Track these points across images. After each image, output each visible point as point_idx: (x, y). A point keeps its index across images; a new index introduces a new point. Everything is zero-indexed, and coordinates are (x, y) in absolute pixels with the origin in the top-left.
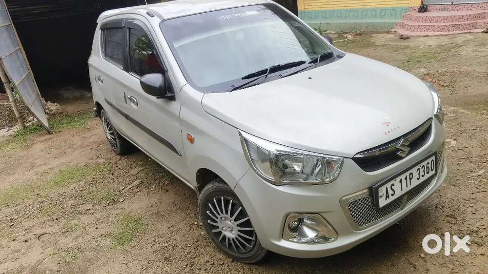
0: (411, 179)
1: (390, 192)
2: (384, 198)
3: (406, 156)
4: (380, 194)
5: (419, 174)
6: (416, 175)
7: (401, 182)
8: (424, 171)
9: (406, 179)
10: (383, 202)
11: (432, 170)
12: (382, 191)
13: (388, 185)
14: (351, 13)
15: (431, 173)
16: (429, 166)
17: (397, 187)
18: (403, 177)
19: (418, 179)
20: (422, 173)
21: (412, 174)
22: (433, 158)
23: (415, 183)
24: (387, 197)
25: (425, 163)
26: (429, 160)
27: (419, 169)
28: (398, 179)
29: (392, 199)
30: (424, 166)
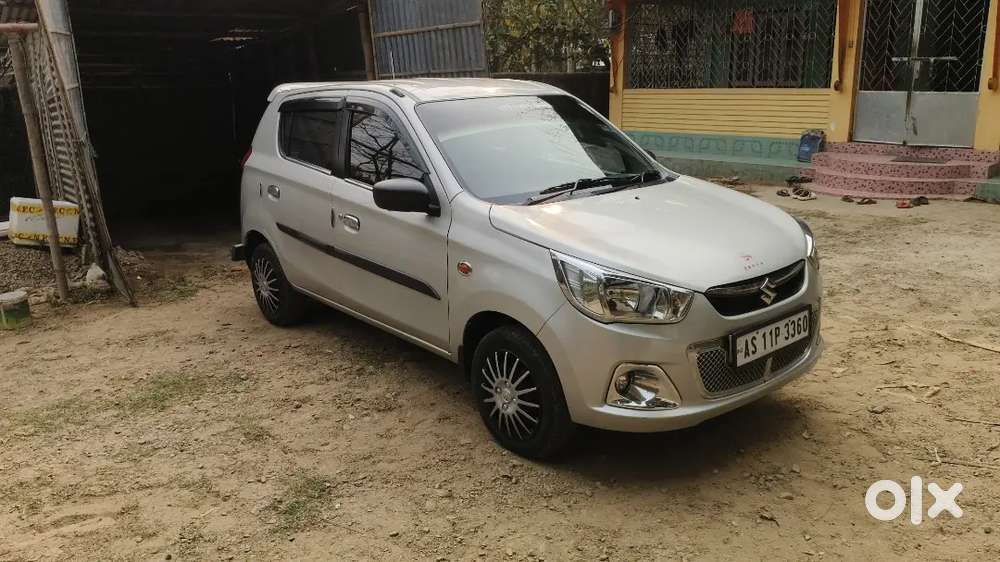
0: (777, 336)
1: (751, 348)
2: (743, 354)
3: (771, 304)
4: (738, 348)
5: (788, 331)
6: (783, 331)
7: (764, 335)
8: (794, 329)
9: (771, 333)
10: (741, 360)
11: (805, 331)
12: (741, 343)
13: (749, 337)
14: (713, 144)
15: (804, 334)
16: (801, 323)
17: (759, 342)
18: (767, 330)
19: (787, 338)
20: (791, 332)
21: (778, 328)
22: (806, 313)
23: (782, 343)
24: (747, 354)
25: (795, 318)
26: (801, 315)
27: (787, 325)
28: (761, 332)
29: (752, 358)
30: (793, 322)
